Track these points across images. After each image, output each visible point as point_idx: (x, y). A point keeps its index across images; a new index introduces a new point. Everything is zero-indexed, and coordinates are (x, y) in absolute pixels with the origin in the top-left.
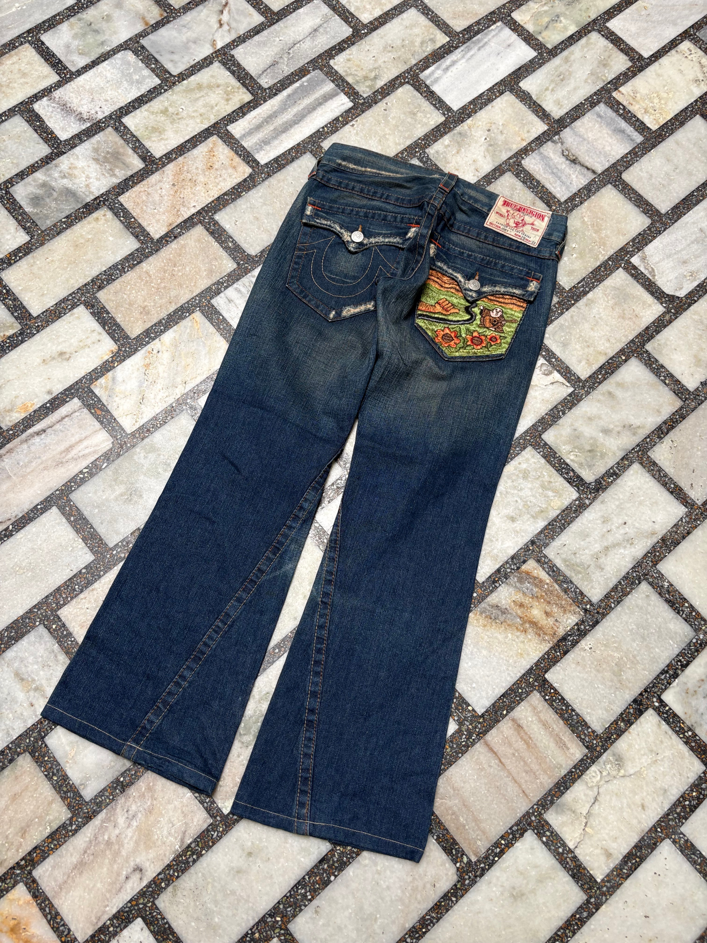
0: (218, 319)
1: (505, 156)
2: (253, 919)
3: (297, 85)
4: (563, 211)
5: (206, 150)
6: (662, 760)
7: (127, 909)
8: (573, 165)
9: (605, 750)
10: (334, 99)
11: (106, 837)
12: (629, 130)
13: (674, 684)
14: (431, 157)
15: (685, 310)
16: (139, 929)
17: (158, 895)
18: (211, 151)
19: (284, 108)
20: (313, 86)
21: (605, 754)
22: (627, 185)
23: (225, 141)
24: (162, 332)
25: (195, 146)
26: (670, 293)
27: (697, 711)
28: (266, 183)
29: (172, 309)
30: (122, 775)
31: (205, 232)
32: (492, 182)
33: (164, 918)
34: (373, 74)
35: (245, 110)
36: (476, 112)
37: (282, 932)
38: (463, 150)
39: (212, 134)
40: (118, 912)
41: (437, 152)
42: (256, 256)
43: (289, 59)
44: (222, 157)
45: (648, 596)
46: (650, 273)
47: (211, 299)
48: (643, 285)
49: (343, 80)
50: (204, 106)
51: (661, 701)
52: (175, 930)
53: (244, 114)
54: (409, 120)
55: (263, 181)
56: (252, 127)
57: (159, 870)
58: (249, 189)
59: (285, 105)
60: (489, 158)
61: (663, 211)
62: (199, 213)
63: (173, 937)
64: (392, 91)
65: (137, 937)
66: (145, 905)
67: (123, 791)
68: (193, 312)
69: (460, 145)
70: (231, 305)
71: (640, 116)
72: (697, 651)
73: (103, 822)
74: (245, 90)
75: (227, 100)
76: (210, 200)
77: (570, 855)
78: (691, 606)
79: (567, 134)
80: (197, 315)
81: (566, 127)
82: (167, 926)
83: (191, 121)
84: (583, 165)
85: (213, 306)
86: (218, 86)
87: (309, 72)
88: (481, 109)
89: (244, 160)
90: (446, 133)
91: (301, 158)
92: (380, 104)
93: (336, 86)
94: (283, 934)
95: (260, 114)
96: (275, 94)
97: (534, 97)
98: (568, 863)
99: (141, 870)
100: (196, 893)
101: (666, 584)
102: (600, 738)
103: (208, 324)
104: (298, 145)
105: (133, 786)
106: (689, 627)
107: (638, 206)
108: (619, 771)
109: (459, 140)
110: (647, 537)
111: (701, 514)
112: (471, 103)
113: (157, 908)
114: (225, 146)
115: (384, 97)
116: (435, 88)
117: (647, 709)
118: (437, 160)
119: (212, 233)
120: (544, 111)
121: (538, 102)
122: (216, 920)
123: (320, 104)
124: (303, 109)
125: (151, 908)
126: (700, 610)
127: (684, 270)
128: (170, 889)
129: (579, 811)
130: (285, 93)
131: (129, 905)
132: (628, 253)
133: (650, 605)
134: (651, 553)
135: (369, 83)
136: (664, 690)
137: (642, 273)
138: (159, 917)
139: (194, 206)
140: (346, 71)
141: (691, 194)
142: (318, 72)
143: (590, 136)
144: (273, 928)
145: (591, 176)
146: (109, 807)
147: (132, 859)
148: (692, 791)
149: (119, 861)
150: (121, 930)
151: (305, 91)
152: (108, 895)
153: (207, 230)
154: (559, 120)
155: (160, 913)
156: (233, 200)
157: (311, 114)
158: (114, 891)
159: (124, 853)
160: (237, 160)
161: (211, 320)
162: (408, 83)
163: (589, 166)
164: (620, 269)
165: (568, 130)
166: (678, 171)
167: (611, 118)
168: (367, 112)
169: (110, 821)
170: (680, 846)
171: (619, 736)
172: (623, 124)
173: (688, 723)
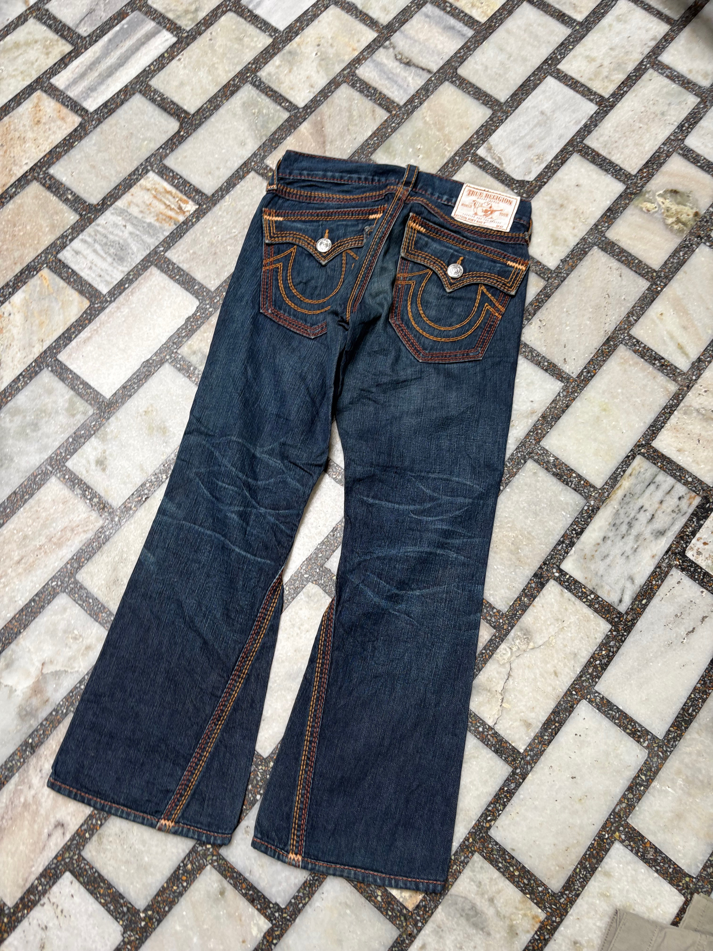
0: (67, 272)
1: (338, 69)
2: (184, 851)
3: (117, 28)
4: (404, 114)
5: (31, 106)
6: (569, 626)
7: (54, 866)
8: (407, 67)
9: (512, 627)
10: (157, 36)
11: (22, 800)
12: (459, 25)
13: (572, 552)
14: (263, 79)
15: (537, 192)
16: (69, 883)
17: (84, 846)
18: (37, 106)
19: (106, 53)
20: (134, 27)
21: (513, 631)
22: (464, 80)
23: (50, 95)
24: (11, 294)
25: (19, 104)
26: (520, 179)
27: (597, 574)
28: (98, 129)
29: (18, 269)
30: (30, 736)
31: (41, 188)
32: (328, 97)
33: (93, 868)
34: (193, 7)
35: (67, 61)
36: (303, 29)
37: (215, 858)
38: (295, 68)
39: (37, 90)
40: (45, 870)
41: (269, 74)
42: (98, 204)
43: (105, 5)
44: (48, 111)
45: (535, 473)
46: (498, 162)
47: (57, 253)
48: (492, 175)
49: (164, 17)
50: (25, 63)
51: (561, 571)
52: (106, 877)
53: (66, 65)
54: (236, 46)
55: (94, 128)
56: (76, 76)
57: (81, 821)
58: (81, 138)
59: (107, 50)
60: (322, 73)
61: (503, 100)
62: (32, 169)
63: (104, 883)
64: (216, 21)
65: (67, 890)
66: (71, 858)
67: (33, 751)
68: (40, 270)
69: (291, 64)
70: (79, 258)
71: (467, 11)
72: (590, 517)
73: (16, 785)
74: (64, 41)
75: (47, 54)
76: (42, 155)
77: (490, 733)
78: (579, 476)
79: (397, 38)
80: (45, 272)
81: (396, 31)
82: (96, 874)
83: (12, 81)
84: (417, 67)
85: (60, 261)
86: (36, 42)
87: (127, 14)
88: (308, 25)
89: (72, 110)
90: (275, 54)
91: (131, 100)
92: (204, 35)
93: (158, 23)
94: (216, 861)
95: (82, 63)
96: (96, 41)
97: (360, 7)
98: (489, 740)
99: (63, 825)
100: (122, 836)
101: (552, 459)
102: (506, 616)
103: (58, 279)
104: (126, 86)
105: (43, 746)
106: (579, 496)
107: (478, 99)
108: (528, 644)
109: (290, 58)
110: (527, 417)
111: (578, 386)
112: (297, 21)
113: (84, 859)
114: (50, 99)
115: (208, 27)
116: (259, 12)
117: (548, 581)
118: (269, 81)
119: (49, 188)
120: (371, 19)
121: (365, 11)
122: (146, 859)
123: (143, 44)
124: (127, 50)
125: (78, 861)
126: (588, 478)
127: (530, 154)
128: (95, 838)
129: (494, 689)
130: (106, 38)
131: (55, 861)
132: (473, 146)
133: (538, 481)
134: (533, 432)
135: (190, 16)
136: (562, 561)
137: (490, 163)
138: (87, 867)
139: (26, 164)
140: (165, 8)
141: (528, 80)
142: (136, 13)
143: (421, 37)
144: (205, 856)
145: (427, 76)
146: (21, 770)
147: (52, 816)
148: (601, 650)
149: (39, 821)
150: (50, 887)
151: (126, 34)
152: (32, 856)
153: (44, 185)
154: (387, 26)
155: (88, 864)
156: (66, 152)
157: (136, 55)
158: (38, 851)
159: (42, 812)
160: (65, 111)
161: (60, 275)
162: (230, 10)
163: (424, 66)
164: (468, 163)
165: (398, 33)
166: (512, 58)
167: (440, 17)
168: (192, 45)
169: (24, 783)
170: (597, 704)
171: (524, 611)
172: (452, 21)
173: (590, 587)
